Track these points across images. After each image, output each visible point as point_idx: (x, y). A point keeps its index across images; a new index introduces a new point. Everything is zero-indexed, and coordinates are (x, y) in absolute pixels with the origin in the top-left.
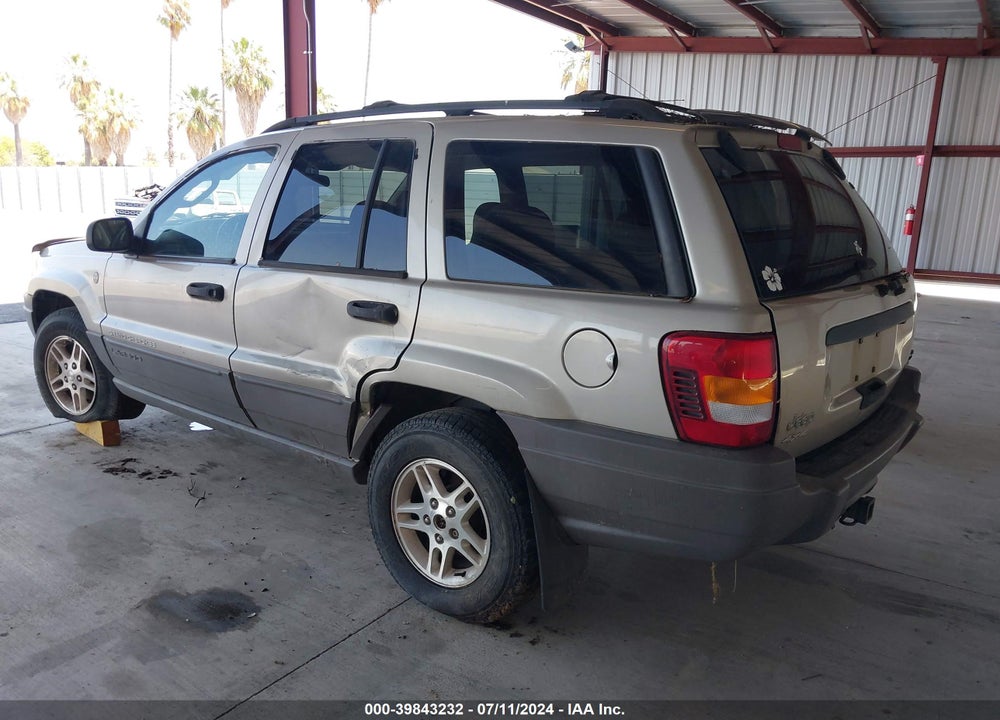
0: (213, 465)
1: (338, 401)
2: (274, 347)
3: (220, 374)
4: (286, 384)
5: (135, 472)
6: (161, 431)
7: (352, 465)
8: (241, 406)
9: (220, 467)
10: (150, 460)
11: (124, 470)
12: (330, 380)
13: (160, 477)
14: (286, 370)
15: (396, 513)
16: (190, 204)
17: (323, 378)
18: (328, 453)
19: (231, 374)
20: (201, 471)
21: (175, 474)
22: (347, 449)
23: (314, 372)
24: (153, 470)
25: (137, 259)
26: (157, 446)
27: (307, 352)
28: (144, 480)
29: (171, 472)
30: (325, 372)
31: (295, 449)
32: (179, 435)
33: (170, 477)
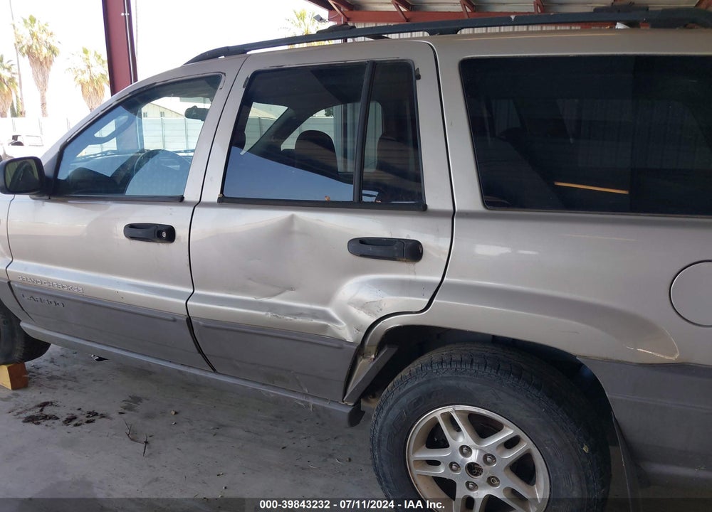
0: (137, 400)
1: (336, 345)
2: (243, 289)
3: (175, 320)
4: (263, 328)
5: (57, 418)
6: (65, 366)
7: (348, 410)
8: (200, 351)
9: (145, 401)
10: (67, 402)
11: (46, 418)
12: (325, 323)
13: (88, 422)
14: (263, 313)
15: (412, 460)
16: (102, 141)
17: (315, 321)
18: (313, 397)
19: (189, 320)
20: (129, 408)
21: (102, 416)
22: (341, 393)
23: (300, 315)
24: (77, 413)
25: (49, 200)
26: (70, 384)
27: (288, 293)
28: (71, 427)
29: (96, 414)
30: (315, 314)
31: (268, 393)
32: (85, 368)
33: (99, 421)
